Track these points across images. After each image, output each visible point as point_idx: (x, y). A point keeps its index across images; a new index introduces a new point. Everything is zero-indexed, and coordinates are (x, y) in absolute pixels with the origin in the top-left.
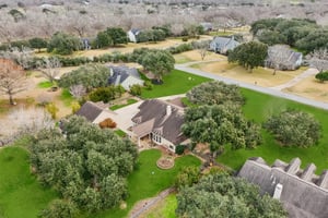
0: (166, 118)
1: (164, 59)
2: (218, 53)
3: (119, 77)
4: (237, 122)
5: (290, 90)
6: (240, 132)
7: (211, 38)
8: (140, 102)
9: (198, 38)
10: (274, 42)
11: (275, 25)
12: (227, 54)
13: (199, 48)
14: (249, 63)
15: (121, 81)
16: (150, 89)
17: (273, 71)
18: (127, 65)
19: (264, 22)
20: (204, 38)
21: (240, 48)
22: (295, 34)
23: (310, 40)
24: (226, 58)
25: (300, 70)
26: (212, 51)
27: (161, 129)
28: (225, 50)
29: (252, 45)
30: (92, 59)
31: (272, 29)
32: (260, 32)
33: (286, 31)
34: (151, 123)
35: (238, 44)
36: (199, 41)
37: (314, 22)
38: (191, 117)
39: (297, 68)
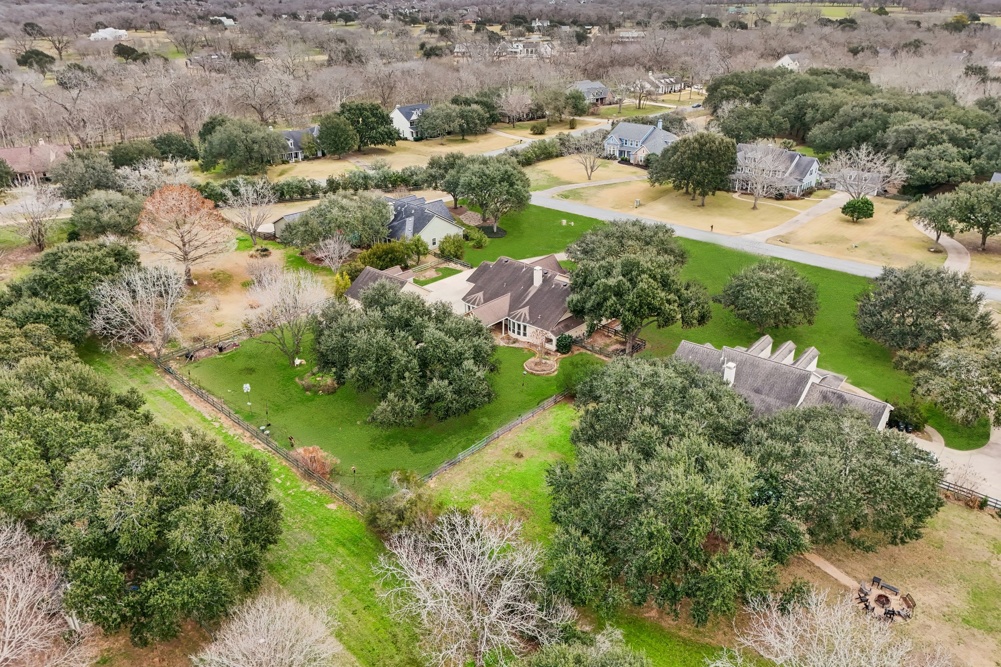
0: (532, 291)
1: (507, 178)
2: (625, 161)
3: (410, 222)
4: (665, 283)
5: (784, 240)
6: (672, 296)
7: (604, 124)
8: (468, 273)
9: (572, 125)
10: (757, 133)
11: (764, 86)
12: (646, 164)
13: (578, 150)
14: (698, 184)
15: (417, 229)
16: (479, 246)
17: (750, 200)
18: (418, 194)
19: (737, 80)
20: (590, 126)
21: (675, 148)
22: (810, 113)
23: (841, 127)
24: (644, 174)
25: (812, 198)
26: (611, 157)
27: (526, 310)
28: (641, 155)
29: (702, 141)
30: (324, 184)
31: (757, 101)
32: (727, 107)
33: (790, 106)
34: (504, 302)
35: (673, 138)
36: (576, 133)
37: (865, 78)
38: (583, 281)
39: (808, 193)
